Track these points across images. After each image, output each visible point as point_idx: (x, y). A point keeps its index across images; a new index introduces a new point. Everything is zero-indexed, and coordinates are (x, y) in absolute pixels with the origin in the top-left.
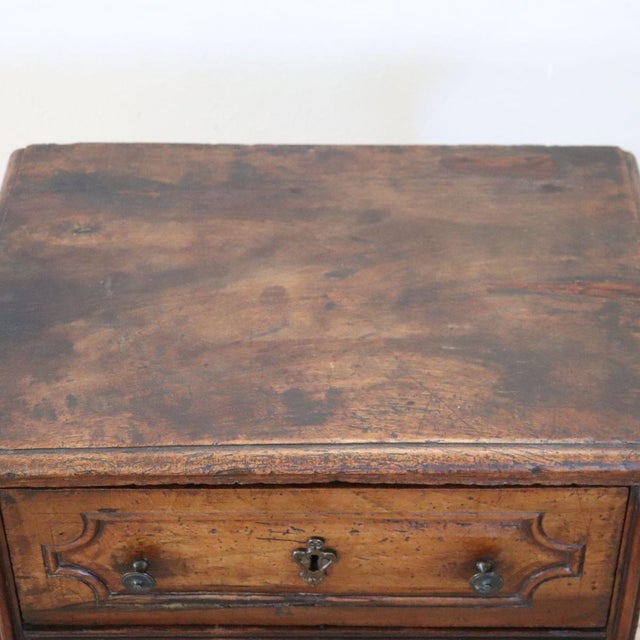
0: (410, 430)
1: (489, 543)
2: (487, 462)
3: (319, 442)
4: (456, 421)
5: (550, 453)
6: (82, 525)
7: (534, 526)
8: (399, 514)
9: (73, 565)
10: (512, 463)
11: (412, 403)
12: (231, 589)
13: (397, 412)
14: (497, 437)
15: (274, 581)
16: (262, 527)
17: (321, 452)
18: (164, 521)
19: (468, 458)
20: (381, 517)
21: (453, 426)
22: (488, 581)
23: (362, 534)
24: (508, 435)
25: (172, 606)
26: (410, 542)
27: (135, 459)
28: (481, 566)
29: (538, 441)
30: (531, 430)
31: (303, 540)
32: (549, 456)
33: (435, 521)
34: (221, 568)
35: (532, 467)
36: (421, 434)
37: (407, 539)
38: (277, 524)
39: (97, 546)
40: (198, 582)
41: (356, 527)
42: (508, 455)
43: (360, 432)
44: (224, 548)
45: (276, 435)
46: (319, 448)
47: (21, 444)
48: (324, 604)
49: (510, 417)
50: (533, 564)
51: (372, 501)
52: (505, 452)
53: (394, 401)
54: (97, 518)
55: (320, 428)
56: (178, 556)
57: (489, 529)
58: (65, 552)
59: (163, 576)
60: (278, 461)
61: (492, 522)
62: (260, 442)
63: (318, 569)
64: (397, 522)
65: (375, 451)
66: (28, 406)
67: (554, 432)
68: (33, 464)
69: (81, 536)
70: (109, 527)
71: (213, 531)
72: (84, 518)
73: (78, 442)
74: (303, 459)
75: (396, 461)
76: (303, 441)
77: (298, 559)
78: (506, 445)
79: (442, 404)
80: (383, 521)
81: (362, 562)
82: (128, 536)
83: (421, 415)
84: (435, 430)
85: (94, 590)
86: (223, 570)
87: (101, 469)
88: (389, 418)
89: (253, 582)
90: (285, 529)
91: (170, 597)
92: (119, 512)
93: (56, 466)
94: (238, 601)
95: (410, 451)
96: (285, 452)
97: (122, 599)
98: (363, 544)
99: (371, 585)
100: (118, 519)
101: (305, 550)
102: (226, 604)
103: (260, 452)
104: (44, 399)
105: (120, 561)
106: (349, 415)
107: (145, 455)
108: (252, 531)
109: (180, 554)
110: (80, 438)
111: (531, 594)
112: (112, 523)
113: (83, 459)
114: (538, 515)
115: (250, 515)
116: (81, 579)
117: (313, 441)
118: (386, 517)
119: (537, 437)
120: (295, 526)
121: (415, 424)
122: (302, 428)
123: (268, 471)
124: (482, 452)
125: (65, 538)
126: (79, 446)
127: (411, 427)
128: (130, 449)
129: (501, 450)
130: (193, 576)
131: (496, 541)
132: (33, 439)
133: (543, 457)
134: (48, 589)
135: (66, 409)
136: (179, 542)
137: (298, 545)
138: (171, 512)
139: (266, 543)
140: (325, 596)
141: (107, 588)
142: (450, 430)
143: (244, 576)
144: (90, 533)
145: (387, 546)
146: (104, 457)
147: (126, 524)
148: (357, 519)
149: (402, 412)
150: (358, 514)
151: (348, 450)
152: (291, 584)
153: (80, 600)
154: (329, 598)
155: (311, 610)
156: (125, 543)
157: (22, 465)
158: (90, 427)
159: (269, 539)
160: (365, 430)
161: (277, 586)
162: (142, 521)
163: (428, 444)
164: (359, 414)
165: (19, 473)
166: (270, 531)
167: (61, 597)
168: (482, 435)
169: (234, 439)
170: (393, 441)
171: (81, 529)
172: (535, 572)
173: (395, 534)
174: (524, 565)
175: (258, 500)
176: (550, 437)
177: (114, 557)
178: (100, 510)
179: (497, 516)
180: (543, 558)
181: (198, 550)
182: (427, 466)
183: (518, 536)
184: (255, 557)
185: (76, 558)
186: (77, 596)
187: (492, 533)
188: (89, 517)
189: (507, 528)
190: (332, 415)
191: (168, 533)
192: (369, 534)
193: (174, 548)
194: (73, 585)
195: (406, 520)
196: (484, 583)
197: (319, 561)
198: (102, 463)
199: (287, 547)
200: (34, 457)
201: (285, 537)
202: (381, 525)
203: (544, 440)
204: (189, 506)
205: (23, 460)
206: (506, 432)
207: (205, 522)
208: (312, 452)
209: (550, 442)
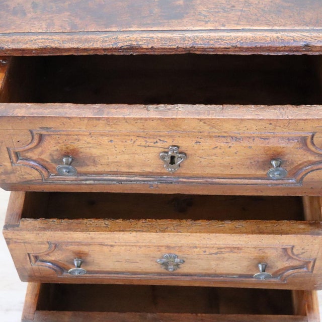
0: (232, 22)
1: (280, 150)
2: (278, 40)
3: (179, 29)
4: (260, 17)
5: (315, 35)
6: (30, 136)
7: (309, 141)
8: (226, 132)
9: (27, 159)
10: (292, 41)
11: (233, 6)
12: (122, 174)
13: (225, 12)
14: (284, 26)
15: (148, 170)
16: (140, 139)
17: (181, 35)
18: (81, 135)
19: (267, 38)
20: (214, 135)
21: (258, 20)
22: (278, 173)
23: (202, 144)
24: (290, 25)
25: (88, 182)
26: (231, 149)
27: (73, 39)
28: (274, 163)
29: (308, 28)
30: (304, 21)
31: (166, 147)
32: (314, 37)
33: (247, 137)
34: (116, 162)
35: (304, 44)
36: (239, 24)
37: (230, 147)
38: (150, 138)
39: (40, 148)
40: (103, 169)
41: (199, 140)
42: (290, 36)
43: (203, 23)
44: (118, 151)
45: (154, 25)
46: (179, 32)
47: (6, 30)
48: (178, 182)
49: (292, 14)
50: (306, 162)
51: (209, 125)
52: (289, 35)
53: (224, 5)
54: (39, 132)
55: (180, 21)
56: (90, 155)
57: (280, 142)
58: (22, 151)
59: (82, 166)
60: (156, 40)
61: (283, 138)
62: (145, 29)
63: (175, 164)
64: (224, 137)
65: (213, 34)
66: (9, 8)
67: (317, 22)
68: (13, 42)
69: (31, 143)
70: (47, 138)
71: (111, 141)
72: (31, 132)
73: (39, 29)
74: (170, 39)
75: (225, 40)
76: (170, 29)
77: (163, 158)
78: (289, 30)
79: (251, 7)
80: (216, 137)
81: (202, 160)
82: (59, 143)
83: (240, 13)
84: (247, 22)
85: (41, 173)
86: (118, 163)
87: (53, 45)
88: (220, 15)
89: (135, 170)
90: (155, 141)
91: (86, 177)
92: (53, 129)
93: (27, 43)
94: (127, 181)
95: (233, 34)
96: (160, 35)
97: (58, 178)
98: (203, 150)
99: (206, 173)
100: (52, 133)
101: (167, 153)
102: (120, 181)
103: (145, 35)
104: (18, 4)
105: (55, 157)
106: (197, 13)
107: (78, 37)
108: (134, 142)
109: (91, 154)
110: (40, 27)
111: (302, 178)
112: (49, 135)
113: (42, 39)
114: (311, 134)
115: (133, 132)
116: (32, 167)
117: (176, 29)
118: (218, 135)
119: (308, 26)
120: (161, 139)
121: (236, 18)
122: (170, 21)
123: (150, 46)
124: (275, 35)
125: (21, 144)
126: (40, 31)
127: (234, 21)
128: (70, 33)
129: (286, 34)
130: (100, 166)
131: (284, 149)
132: (13, 27)
133: (311, 37)
134: (13, 172)
135: (31, 10)
136: (90, 147)
137: (163, 150)
138: (85, 130)
139: (144, 148)
140: (179, 178)
141: (49, 172)
142: (257, 21)
143: (130, 167)
144: (36, 141)
145: (218, 151)
146: (55, 37)
147: (58, 136)
148: (199, 135)
149: (228, 12)
150: (201, 133)
151: (197, 34)
152: (158, 171)
153: (33, 178)
154: (181, 179)
155: (170, 186)
156: (57, 147)
157: (7, 42)
158: (46, 20)
159: (145, 146)
160: (207, 22)
161: (150, 172)
162: (67, 135)
163: (243, 30)
164: (203, 13)
165: (6, 47)
166: (146, 142)
167: (21, 177)
168: (275, 25)
169: (130, 27)
170: (223, 28)
171: (30, 139)
172: (306, 166)
173: (222, 144)
174: (299, 163)
175: (138, 124)
176: (315, 26)
177: (51, 155)
178: (40, 128)
179: (286, 134)
180: (312, 158)
181: (101, 152)
182: (243, 43)
183: (298, 146)
184: (137, 156)
185: (29, 155)
186: (31, 176)
187: (283, 144)
188: (34, 132)
189: (291, 141)
190: (187, 13)
191: (84, 142)
192: (207, 144)
193: (88, 150)
194: (28, 170)
195: (230, 136)
196: (276, 174)
197: (176, 159)
198: (54, 41)
199: (156, 151)
200: (14, 37)
201: (155, 145)
202: (214, 139)
203: (312, 27)
204: (96, 126)
205: (7, 39)
206: (289, 23)
207: (106, 135)
208: (175, 35)
209: (315, 28)
